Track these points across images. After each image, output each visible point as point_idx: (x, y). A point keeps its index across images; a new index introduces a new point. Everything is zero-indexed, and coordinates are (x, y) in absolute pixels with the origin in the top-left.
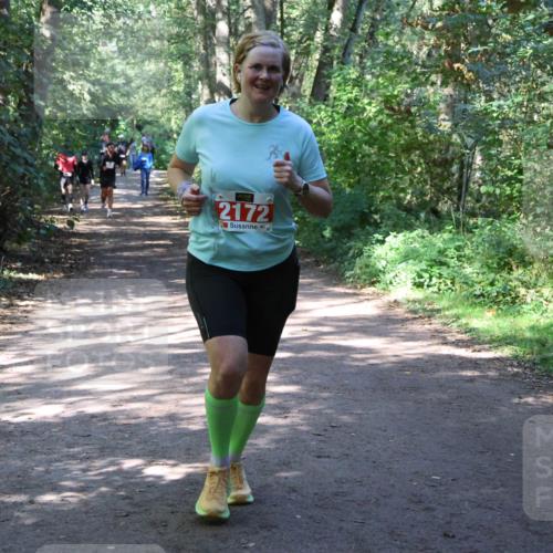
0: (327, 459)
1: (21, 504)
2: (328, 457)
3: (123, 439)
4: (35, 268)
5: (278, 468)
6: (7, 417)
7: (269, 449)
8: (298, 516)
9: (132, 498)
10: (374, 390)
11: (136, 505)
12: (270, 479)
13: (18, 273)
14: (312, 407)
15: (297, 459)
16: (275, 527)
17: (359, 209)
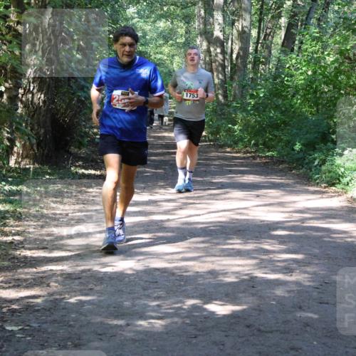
0: (327, 305)
1: (121, 326)
2: (327, 303)
3: (180, 285)
4: (92, 166)
5: (293, 310)
6: (96, 268)
7: (284, 297)
8: (315, 343)
9: (195, 325)
10: (350, 259)
11: (199, 330)
12: (289, 317)
13: (82, 169)
14: (308, 269)
15: (306, 304)
16: (300, 349)
17: (321, 130)
